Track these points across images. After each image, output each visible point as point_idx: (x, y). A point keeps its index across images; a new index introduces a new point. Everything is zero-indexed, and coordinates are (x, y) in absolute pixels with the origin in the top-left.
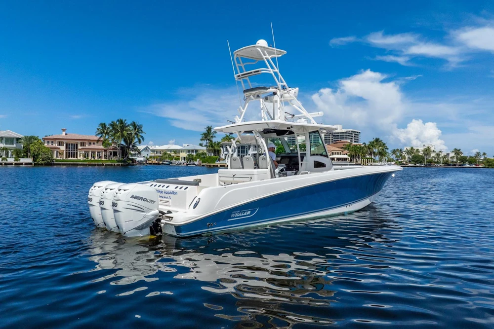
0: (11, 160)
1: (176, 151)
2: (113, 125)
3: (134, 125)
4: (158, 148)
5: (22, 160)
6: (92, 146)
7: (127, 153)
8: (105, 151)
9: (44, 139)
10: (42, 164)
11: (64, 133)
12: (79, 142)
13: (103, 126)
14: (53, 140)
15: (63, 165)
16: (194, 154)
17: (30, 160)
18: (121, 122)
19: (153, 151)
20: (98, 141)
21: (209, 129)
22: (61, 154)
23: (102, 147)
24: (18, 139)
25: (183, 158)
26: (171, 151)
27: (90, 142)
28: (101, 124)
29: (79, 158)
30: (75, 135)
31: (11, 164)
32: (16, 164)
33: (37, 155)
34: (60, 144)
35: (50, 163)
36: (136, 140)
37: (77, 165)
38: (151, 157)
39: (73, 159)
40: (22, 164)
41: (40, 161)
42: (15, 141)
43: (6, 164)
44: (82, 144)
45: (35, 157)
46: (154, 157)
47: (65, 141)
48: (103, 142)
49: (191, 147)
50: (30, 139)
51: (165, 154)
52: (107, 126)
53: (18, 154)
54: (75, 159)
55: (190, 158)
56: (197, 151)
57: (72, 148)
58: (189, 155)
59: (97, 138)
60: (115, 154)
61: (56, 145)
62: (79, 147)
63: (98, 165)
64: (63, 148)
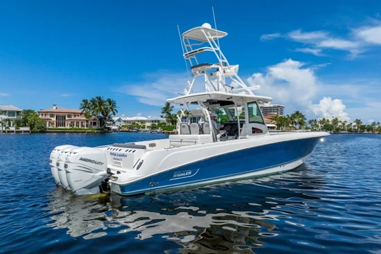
0: (12, 128)
1: (143, 122)
2: (93, 101)
3: (110, 101)
4: (128, 119)
5: (22, 129)
6: (77, 118)
7: (104, 123)
8: (87, 121)
9: (39, 112)
10: (37, 132)
11: (54, 108)
12: (66, 114)
13: (85, 101)
14: (46, 113)
15: (54, 132)
16: (157, 124)
17: (27, 129)
18: (99, 98)
19: (125, 121)
20: (81, 114)
21: (168, 104)
22: (53, 124)
23: (84, 118)
24: (18, 112)
25: (148, 127)
26: (138, 121)
27: (75, 114)
28: (84, 101)
29: (66, 127)
30: (63, 109)
31: (13, 132)
32: (16, 132)
33: (34, 125)
34: (52, 116)
35: (43, 131)
36: (111, 113)
37: (65, 132)
38: (123, 126)
39: (62, 127)
40: (21, 132)
41: (35, 129)
42: (16, 114)
43: (8, 132)
44: (69, 116)
45: (32, 126)
46: (125, 126)
47: (55, 114)
48: (86, 115)
49: (154, 118)
50: (28, 112)
51: (134, 123)
52: (89, 102)
53: (18, 124)
54: (64, 127)
55: (153, 127)
56: (159, 121)
57: (61, 119)
58: (152, 125)
59: (80, 111)
60: (95, 124)
61: (48, 117)
62: (67, 118)
63: (82, 132)
64: (54, 119)
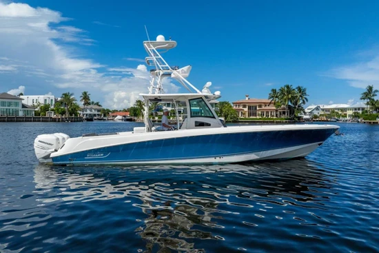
1: (343, 110)
2: (282, 90)
3: (299, 89)
4: (326, 107)
6: (267, 108)
7: (294, 112)
8: (277, 111)
9: (234, 103)
10: (230, 122)
11: (247, 98)
12: (257, 104)
13: (274, 91)
14: (240, 104)
15: (246, 122)
16: (360, 112)
18: (288, 87)
19: (323, 110)
20: (270, 103)
21: (370, 89)
22: (244, 114)
23: (275, 108)
25: (350, 116)
26: (338, 109)
27: (265, 104)
28: (273, 90)
29: (257, 117)
30: (255, 99)
33: (227, 115)
34: (245, 106)
35: (235, 121)
36: (301, 101)
37: (256, 122)
38: (321, 115)
39: (253, 117)
41: (229, 119)
44: (260, 106)
45: (226, 117)
46: (323, 115)
47: (248, 104)
48: (275, 104)
49: (357, 106)
50: (223, 104)
51: (333, 112)
52: (277, 91)
54: (255, 117)
55: (356, 116)
56: (363, 109)
57: (252, 109)
58: (355, 113)
59: (269, 101)
60: (284, 113)
61: (241, 108)
62: (258, 109)
63: (271, 122)
64: (246, 109)
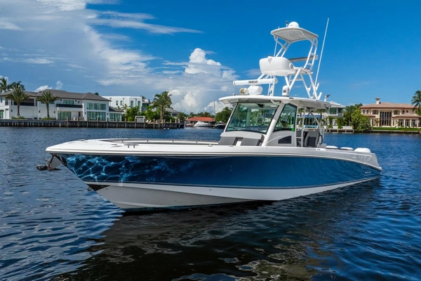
0: (335, 128)
5: (345, 128)
6: (406, 115)
8: (419, 119)
10: (361, 132)
11: (378, 102)
12: (393, 110)
14: (368, 109)
15: (377, 132)
17: (350, 128)
20: (414, 109)
23: (416, 115)
24: (340, 110)
27: (404, 110)
28: (418, 92)
29: (392, 126)
30: (389, 103)
31: (336, 131)
32: (339, 131)
33: (357, 124)
34: (375, 112)
35: (368, 131)
37: (393, 133)
39: (386, 126)
40: (344, 131)
41: (359, 128)
42: (337, 111)
43: (332, 131)
44: (396, 112)
45: (355, 125)
47: (379, 110)
48: (419, 111)
50: (351, 109)
53: (341, 122)
54: (389, 126)
57: (386, 116)
59: (412, 106)
61: (371, 114)
62: (393, 115)
63: (414, 133)
64: (378, 116)
